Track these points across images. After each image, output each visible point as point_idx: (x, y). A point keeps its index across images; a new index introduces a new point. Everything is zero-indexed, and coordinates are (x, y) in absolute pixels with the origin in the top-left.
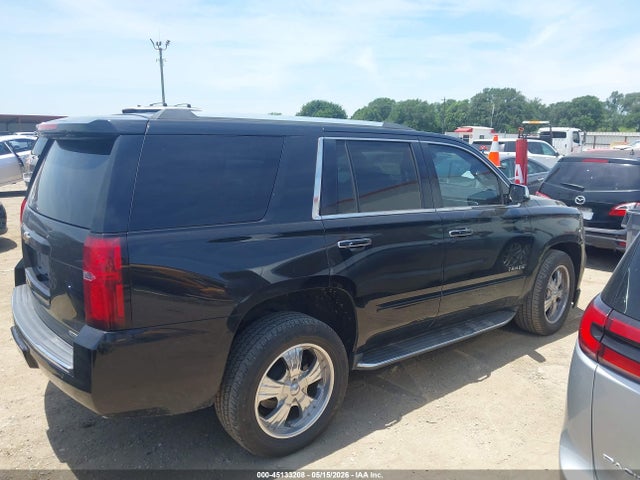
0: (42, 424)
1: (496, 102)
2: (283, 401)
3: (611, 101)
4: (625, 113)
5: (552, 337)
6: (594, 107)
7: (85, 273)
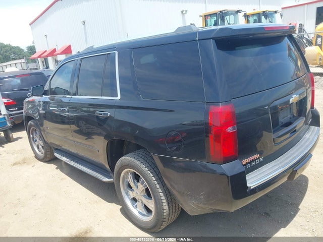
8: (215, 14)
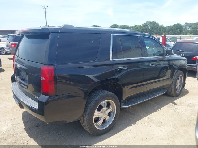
0: (23, 126)
1: (150, 25)
2: (101, 118)
3: (185, 25)
4: (189, 29)
5: (178, 97)
6: (180, 27)
7: (41, 77)
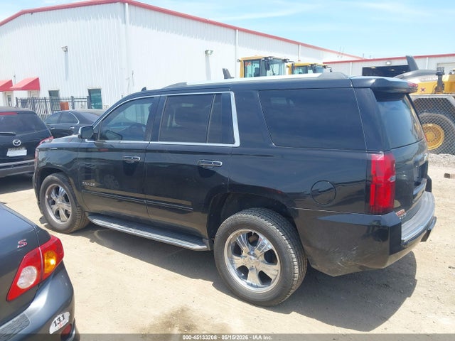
8: (258, 60)
